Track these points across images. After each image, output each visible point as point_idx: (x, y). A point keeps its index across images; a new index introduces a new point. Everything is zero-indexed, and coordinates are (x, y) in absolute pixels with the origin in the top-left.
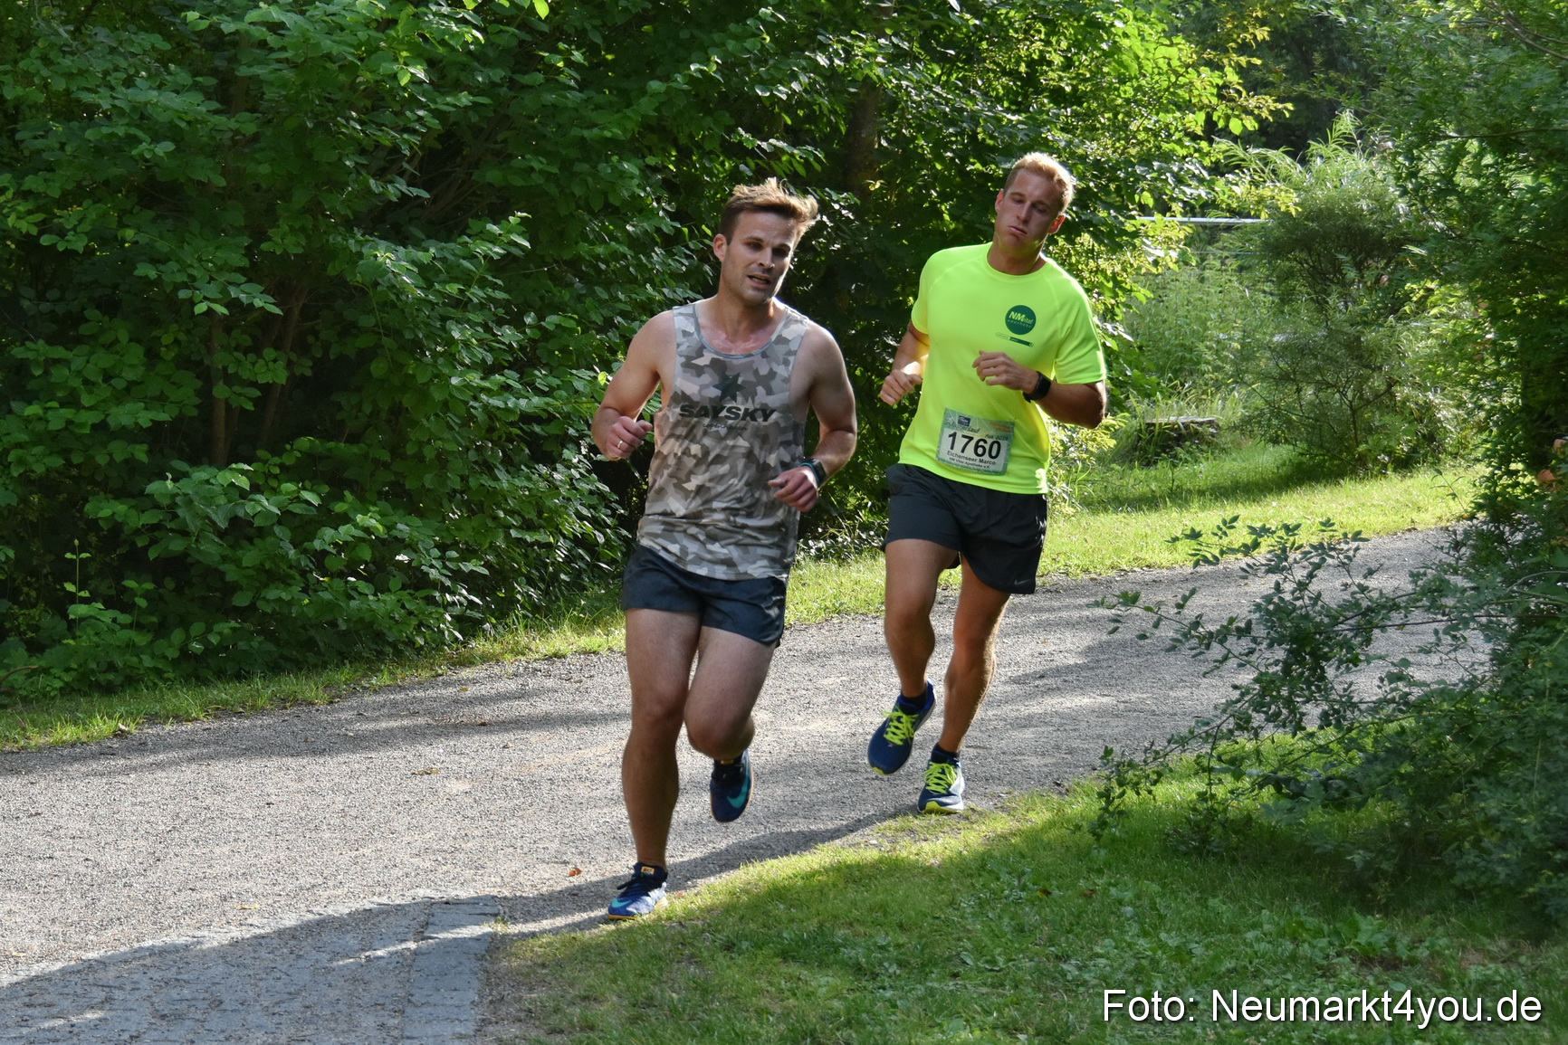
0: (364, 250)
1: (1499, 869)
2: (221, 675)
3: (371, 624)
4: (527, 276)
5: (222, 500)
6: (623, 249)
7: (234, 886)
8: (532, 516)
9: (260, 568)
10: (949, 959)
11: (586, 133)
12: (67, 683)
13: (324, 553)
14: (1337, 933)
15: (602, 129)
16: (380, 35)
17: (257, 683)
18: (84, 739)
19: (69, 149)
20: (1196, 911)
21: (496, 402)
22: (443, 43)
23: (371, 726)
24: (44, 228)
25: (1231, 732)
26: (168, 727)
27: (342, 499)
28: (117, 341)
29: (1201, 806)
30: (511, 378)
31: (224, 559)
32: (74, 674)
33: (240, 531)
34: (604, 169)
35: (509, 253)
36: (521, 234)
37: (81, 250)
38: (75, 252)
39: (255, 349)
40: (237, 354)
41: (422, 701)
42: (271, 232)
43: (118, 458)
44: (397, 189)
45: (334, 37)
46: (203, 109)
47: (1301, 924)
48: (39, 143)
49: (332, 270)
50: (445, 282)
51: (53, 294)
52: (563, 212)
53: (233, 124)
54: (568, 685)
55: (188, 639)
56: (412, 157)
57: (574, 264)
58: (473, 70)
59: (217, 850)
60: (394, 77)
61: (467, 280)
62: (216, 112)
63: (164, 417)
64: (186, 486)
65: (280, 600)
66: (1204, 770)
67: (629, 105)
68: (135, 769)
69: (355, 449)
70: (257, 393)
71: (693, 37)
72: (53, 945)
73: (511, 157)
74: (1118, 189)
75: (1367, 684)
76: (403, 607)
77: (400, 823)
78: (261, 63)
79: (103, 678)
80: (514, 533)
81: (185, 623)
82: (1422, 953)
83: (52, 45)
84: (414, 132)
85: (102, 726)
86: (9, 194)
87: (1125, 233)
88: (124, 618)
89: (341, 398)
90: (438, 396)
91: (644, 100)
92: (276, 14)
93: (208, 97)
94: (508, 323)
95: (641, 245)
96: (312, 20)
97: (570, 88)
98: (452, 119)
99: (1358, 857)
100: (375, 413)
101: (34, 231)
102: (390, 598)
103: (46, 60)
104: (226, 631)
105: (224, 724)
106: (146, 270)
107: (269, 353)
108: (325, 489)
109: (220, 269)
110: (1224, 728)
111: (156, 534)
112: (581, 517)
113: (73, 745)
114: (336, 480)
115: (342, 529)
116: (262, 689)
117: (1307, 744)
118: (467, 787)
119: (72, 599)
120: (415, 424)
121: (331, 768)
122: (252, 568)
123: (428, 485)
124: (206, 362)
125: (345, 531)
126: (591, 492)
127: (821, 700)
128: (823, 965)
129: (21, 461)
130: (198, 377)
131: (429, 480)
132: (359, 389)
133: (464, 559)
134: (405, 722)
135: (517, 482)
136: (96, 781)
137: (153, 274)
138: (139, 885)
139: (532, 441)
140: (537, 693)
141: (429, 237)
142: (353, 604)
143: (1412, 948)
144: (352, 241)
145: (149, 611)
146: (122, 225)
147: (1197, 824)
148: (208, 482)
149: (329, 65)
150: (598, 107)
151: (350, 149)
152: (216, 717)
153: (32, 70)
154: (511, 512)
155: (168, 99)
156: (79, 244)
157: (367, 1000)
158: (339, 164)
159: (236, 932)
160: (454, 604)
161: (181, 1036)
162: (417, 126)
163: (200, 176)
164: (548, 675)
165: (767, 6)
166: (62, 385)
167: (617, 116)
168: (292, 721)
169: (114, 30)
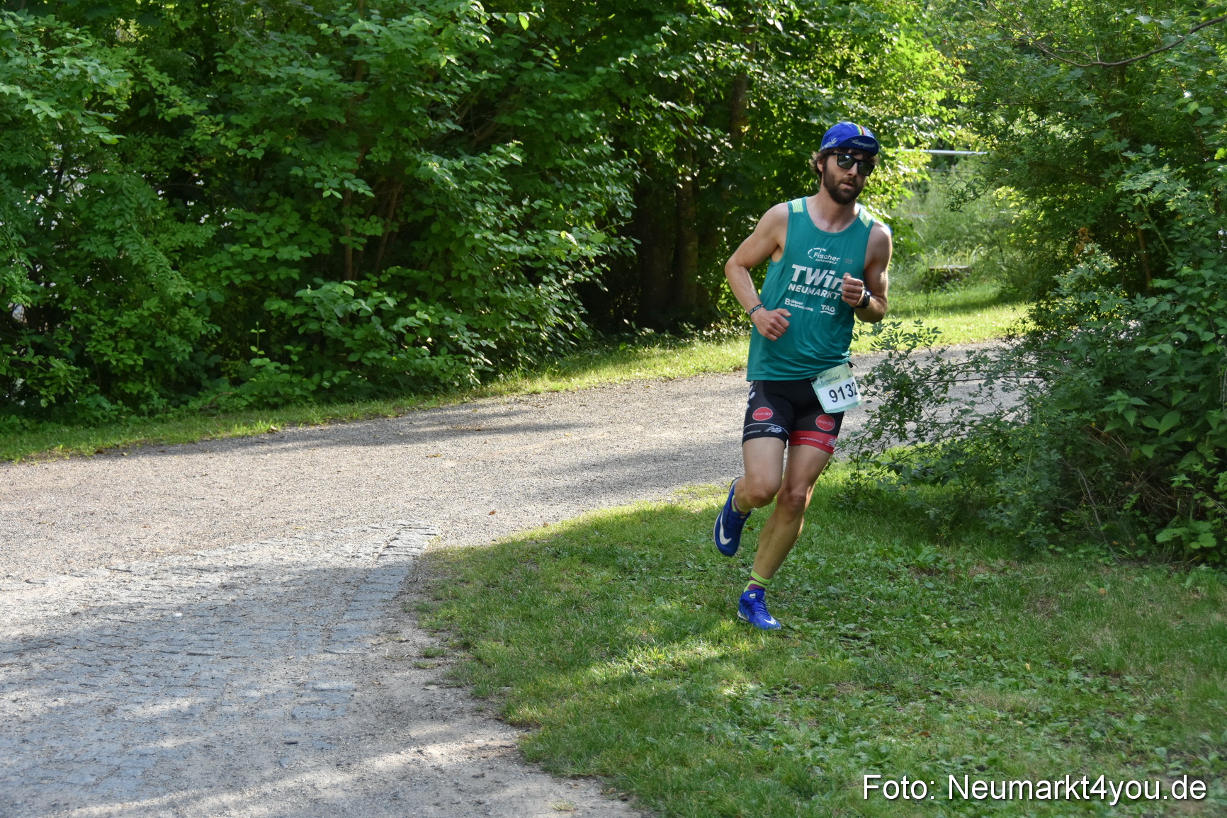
0: (425, 161)
1: (1006, 520)
2: (342, 400)
3: (430, 372)
4: (529, 178)
5: (341, 301)
7: (297, 516)
8: (526, 313)
9: (364, 340)
10: (679, 564)
11: (560, 97)
12: (251, 404)
13: (400, 336)
14: (909, 554)
15: (571, 94)
16: (432, 39)
17: (356, 406)
18: (249, 432)
21: (503, 248)
22: (467, 42)
23: (414, 430)
24: (242, 145)
25: (870, 440)
26: (300, 428)
27: (415, 302)
28: (285, 211)
29: (852, 482)
30: (513, 235)
31: (345, 334)
32: (255, 398)
33: (354, 319)
34: (570, 117)
35: (509, 166)
36: (517, 153)
37: (260, 158)
38: (256, 159)
39: (368, 220)
40: (356, 219)
41: (449, 417)
42: (372, 150)
43: (282, 277)
44: (447, 125)
45: (407, 39)
46: (332, 79)
47: (892, 550)
49: (408, 171)
50: (473, 180)
51: (254, 183)
52: (547, 141)
53: (351, 88)
54: (535, 409)
55: (322, 379)
56: (455, 107)
57: (557, 170)
58: (490, 59)
59: (298, 497)
60: (438, 61)
62: (341, 81)
63: (308, 255)
64: (317, 293)
65: (375, 358)
66: (855, 461)
67: (587, 79)
68: (272, 451)
69: (422, 274)
70: (365, 241)
71: (625, 43)
72: (182, 546)
73: (518, 109)
74: (885, 133)
75: (945, 414)
76: (447, 364)
77: (408, 483)
78: (370, 53)
79: (271, 401)
80: (513, 323)
81: (321, 370)
82: (952, 566)
83: (246, 42)
84: (455, 94)
85: (261, 427)
87: (887, 157)
88: (286, 367)
89: (418, 245)
90: (468, 244)
91: (594, 78)
92: (368, 26)
93: (341, 73)
94: (513, 203)
95: (595, 160)
96: (392, 30)
97: (549, 70)
98: (482, 87)
99: (932, 512)
100: (435, 254)
101: (235, 147)
102: (440, 359)
103: (242, 51)
104: (343, 376)
105: (333, 427)
106: (297, 171)
107: (374, 218)
108: (401, 296)
109: (343, 170)
110: (868, 437)
111: (305, 320)
112: (556, 314)
113: (243, 437)
114: (411, 292)
115: (408, 319)
116: (360, 408)
117: (912, 448)
118: (453, 464)
119: (255, 356)
120: (456, 260)
121: (383, 452)
122: (361, 340)
123: (465, 295)
124: (337, 222)
125: (410, 321)
126: (559, 301)
128: (604, 566)
129: (228, 277)
130: (332, 233)
131: (465, 292)
132: (425, 240)
133: (482, 338)
134: (435, 428)
135: (519, 294)
136: (247, 457)
137: (300, 173)
139: (527, 271)
140: (516, 414)
141: (467, 153)
142: (418, 361)
143: (947, 564)
144: (418, 156)
145: (300, 363)
146: (286, 143)
147: (850, 492)
148: (331, 291)
149: (406, 55)
150: (569, 82)
151: (416, 104)
152: (330, 423)
153: (234, 55)
154: (511, 311)
155: (312, 73)
156: (259, 154)
157: (343, 580)
158: (410, 111)
159: (285, 541)
160: (476, 363)
161: (230, 597)
162: (458, 91)
163: (331, 117)
164: (526, 403)
165: (665, 24)
166: (253, 235)
167: (578, 87)
168: (372, 426)
169: (282, 32)
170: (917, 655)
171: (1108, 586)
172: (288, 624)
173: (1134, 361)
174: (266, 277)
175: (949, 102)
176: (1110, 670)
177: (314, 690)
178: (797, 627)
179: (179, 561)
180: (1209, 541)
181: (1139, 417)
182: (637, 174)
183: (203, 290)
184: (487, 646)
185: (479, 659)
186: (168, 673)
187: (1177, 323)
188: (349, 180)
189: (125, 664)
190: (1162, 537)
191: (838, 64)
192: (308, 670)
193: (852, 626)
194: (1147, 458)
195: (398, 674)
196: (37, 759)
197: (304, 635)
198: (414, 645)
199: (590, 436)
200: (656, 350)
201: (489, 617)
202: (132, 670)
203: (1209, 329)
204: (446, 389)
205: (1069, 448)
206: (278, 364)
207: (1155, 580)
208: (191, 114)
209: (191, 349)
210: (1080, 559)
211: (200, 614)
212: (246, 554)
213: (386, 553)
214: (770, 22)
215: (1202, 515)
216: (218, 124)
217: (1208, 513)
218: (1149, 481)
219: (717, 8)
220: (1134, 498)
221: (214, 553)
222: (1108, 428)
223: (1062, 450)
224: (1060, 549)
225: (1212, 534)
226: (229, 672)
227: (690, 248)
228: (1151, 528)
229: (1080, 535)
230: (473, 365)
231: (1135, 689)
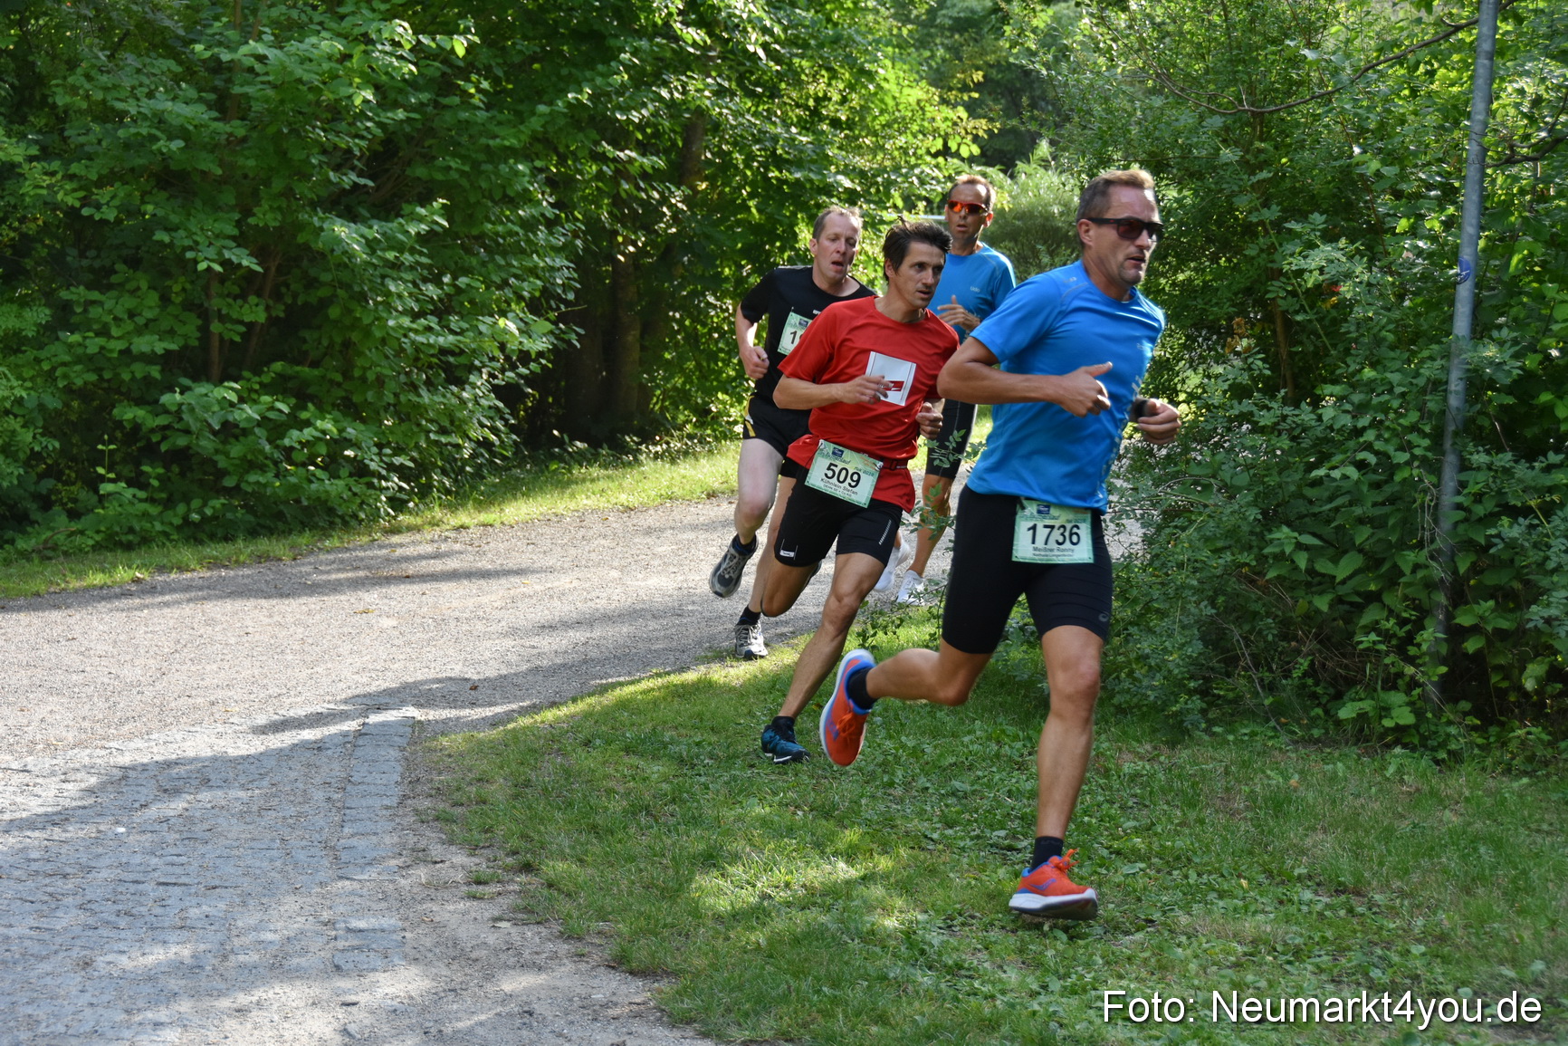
0: (325, 226)
1: (1149, 693)
2: (212, 537)
3: (326, 501)
4: (445, 247)
5: (216, 408)
6: (516, 229)
7: (220, 694)
8: (446, 424)
9: (243, 459)
11: (491, 142)
12: (98, 543)
13: (292, 448)
14: (1030, 739)
15: (503, 139)
16: (339, 66)
17: (240, 544)
18: (109, 583)
19: (104, 144)
20: (927, 721)
21: (421, 339)
22: (387, 73)
23: (324, 577)
24: (85, 202)
26: (173, 576)
27: (305, 408)
28: (138, 288)
30: (433, 321)
31: (217, 451)
32: (103, 535)
33: (229, 431)
34: (504, 169)
35: (431, 232)
36: (442, 216)
37: (112, 220)
38: (108, 221)
39: (245, 301)
40: (230, 300)
41: (362, 559)
42: (256, 210)
43: (139, 375)
44: (351, 178)
45: (305, 67)
46: (206, 117)
47: (1003, 731)
48: (82, 139)
49: (301, 239)
50: (384, 250)
51: (91, 253)
52: (472, 200)
53: (228, 128)
54: (470, 548)
55: (189, 511)
56: (363, 154)
57: (480, 238)
58: (407, 94)
59: (208, 667)
60: (350, 97)
61: (401, 248)
62: (215, 119)
63: (173, 347)
64: (189, 398)
65: (258, 483)
67: (522, 122)
68: (147, 606)
69: (316, 372)
70: (243, 329)
71: (570, 73)
72: (84, 736)
73: (434, 158)
76: (350, 489)
77: (345, 649)
78: (249, 84)
79: (124, 538)
80: (432, 436)
81: (188, 502)
83: (93, 66)
84: (362, 138)
85: (122, 574)
86: (59, 176)
87: (884, 222)
88: (142, 494)
89: (306, 334)
90: (378, 334)
91: (533, 119)
92: (261, 49)
93: (210, 107)
94: (431, 281)
95: (529, 225)
96: (289, 55)
97: (479, 108)
98: (391, 129)
100: (331, 345)
101: (77, 204)
102: (341, 483)
103: (88, 77)
104: (218, 506)
105: (215, 573)
106: (162, 236)
107: (253, 299)
108: (293, 401)
109: (217, 236)
111: (168, 433)
112: (482, 426)
113: (101, 588)
114: (302, 396)
115: (306, 431)
116: (244, 548)
118: (393, 622)
119: (102, 479)
120: (361, 354)
121: (293, 608)
122: (239, 458)
123: (370, 399)
124: (206, 305)
125: (308, 433)
126: (490, 407)
127: (656, 563)
128: (655, 757)
129: (65, 376)
130: (199, 317)
131: (370, 396)
132: (319, 327)
133: (395, 454)
134: (350, 575)
135: (438, 399)
136: (118, 614)
137: (167, 239)
138: (149, 693)
139: (448, 368)
140: (447, 555)
141: (373, 217)
142: (314, 486)
144: (315, 219)
145: (160, 489)
146: (143, 202)
148: (206, 395)
149: (300, 87)
150: (500, 123)
151: (316, 150)
152: (209, 568)
153: (78, 84)
154: (431, 421)
155: (180, 108)
156: (111, 215)
157: (318, 780)
158: (307, 161)
159: (220, 728)
160: (388, 488)
161: (179, 805)
162: (365, 133)
163: (203, 166)
164: (456, 541)
165: (625, 52)
166: (97, 321)
167: (514, 130)
168: (266, 572)
169: (140, 55)
170: (1099, 870)
171: (1296, 777)
172: (273, 840)
173: (1293, 488)
174: (119, 374)
175: (945, 152)
176: (1346, 886)
177: (349, 930)
178: (935, 836)
179: (90, 756)
180: (1405, 717)
181: (1310, 561)
182: (579, 243)
183: (32, 393)
184: (558, 868)
185: (550, 886)
186: (143, 910)
187: (1361, 440)
188: (230, 249)
189: (79, 900)
190: (1346, 712)
191: (811, 103)
192: (328, 903)
193: (1002, 833)
194: (1318, 611)
195: (451, 908)
196: (16, 1032)
197: (301, 856)
198: (453, 866)
199: (556, 584)
200: (595, 471)
201: (542, 828)
202: (89, 906)
203: (1401, 448)
204: (345, 523)
205: (1221, 599)
206: (132, 491)
207: (1349, 768)
208: (19, 159)
209: (21, 471)
210: (1242, 741)
211: (150, 828)
212: (175, 746)
213: (361, 743)
214: (751, 48)
215: (1391, 683)
216: (53, 174)
217: (1400, 682)
218: (1320, 642)
219: (690, 30)
220: (1304, 663)
221: (132, 745)
222: (1271, 574)
223: (1213, 604)
224: (1217, 729)
225: (1409, 709)
226: (224, 907)
227: (630, 338)
228: (1324, 701)
229: (1235, 711)
230: (382, 489)
231: (1393, 912)
